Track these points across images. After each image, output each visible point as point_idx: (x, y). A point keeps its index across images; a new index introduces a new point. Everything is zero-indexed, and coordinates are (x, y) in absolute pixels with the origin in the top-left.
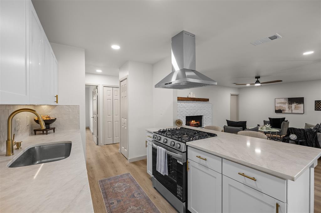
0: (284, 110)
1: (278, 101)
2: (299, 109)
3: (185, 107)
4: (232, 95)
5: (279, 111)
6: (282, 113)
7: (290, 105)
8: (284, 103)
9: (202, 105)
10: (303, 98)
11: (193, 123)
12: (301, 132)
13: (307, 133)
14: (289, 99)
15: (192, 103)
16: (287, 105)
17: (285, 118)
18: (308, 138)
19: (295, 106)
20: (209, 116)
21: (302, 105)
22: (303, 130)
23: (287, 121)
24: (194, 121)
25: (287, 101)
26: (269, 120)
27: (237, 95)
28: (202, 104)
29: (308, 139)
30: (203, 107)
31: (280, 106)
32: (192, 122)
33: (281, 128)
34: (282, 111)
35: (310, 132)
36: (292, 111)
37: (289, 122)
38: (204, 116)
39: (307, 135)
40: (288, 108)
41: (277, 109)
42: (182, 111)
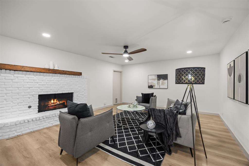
0: (154, 86)
1: (150, 77)
2: (165, 84)
3: (37, 81)
4: (114, 71)
5: (151, 87)
6: (153, 88)
7: (159, 81)
8: (154, 79)
9: (71, 80)
10: (167, 74)
11: (54, 103)
12: (161, 114)
13: (167, 117)
14: (158, 75)
15: (52, 76)
16: (156, 80)
17: (153, 93)
18: (168, 123)
19: (162, 82)
20: (82, 94)
21: (166, 81)
22: (163, 111)
23: (155, 96)
24: (55, 100)
25: (156, 78)
26: (142, 96)
27: (121, 72)
28: (71, 78)
29: (168, 125)
30: (72, 82)
31: (152, 82)
32: (52, 101)
33: (149, 103)
34: (153, 86)
35: (171, 114)
36: (160, 86)
37: (156, 97)
38: (74, 93)
39: (167, 118)
40: (157, 83)
41: (149, 85)
42: (29, 88)
